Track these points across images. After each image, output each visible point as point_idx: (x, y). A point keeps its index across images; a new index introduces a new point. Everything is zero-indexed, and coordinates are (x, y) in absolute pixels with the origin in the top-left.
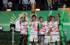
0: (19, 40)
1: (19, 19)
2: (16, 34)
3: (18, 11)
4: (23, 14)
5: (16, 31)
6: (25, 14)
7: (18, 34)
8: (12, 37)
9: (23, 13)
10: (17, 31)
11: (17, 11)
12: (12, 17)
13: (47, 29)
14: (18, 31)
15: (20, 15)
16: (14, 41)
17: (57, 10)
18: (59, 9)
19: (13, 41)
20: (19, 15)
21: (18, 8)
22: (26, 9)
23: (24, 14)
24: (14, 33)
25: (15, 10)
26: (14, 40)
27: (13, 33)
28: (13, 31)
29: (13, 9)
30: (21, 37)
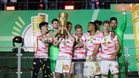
0: (30, 70)
1: (31, 26)
2: (25, 58)
4: (39, 16)
5: (25, 51)
6: (44, 16)
7: (28, 58)
8: (17, 64)
9: (39, 14)
11: (26, 10)
12: (16, 23)
13: (90, 47)
14: (28, 52)
15: (33, 19)
16: (21, 73)
18: (112, 5)
19: (19, 73)
20: (32, 18)
21: (29, 4)
22: (46, 5)
23: (41, 15)
24: (22, 55)
26: (21, 69)
27: (19, 55)
28: (19, 51)
30: (35, 63)
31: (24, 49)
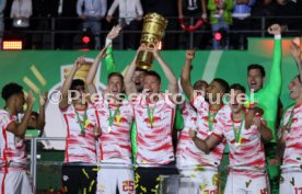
2: (47, 164)
3: (55, 49)
5: (47, 147)
10: (49, 151)
14: (53, 150)
15: (65, 71)
17: (246, 48)
20: (63, 68)
21: (56, 35)
22: (97, 39)
24: (39, 156)
25: (40, 46)
27: (33, 156)
28: (34, 147)
29: (34, 39)
30: (66, 178)
31: (44, 142)
